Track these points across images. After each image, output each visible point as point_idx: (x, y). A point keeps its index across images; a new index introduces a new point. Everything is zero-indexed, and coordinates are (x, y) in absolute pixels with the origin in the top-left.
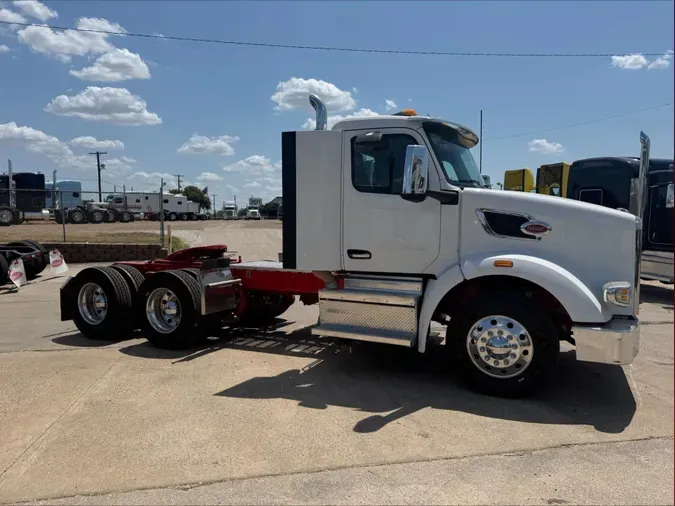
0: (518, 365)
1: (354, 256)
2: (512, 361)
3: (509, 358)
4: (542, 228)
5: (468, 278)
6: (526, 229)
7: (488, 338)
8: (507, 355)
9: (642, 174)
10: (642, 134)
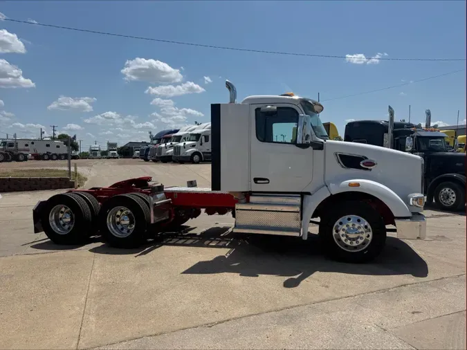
0: (364, 244)
1: (258, 182)
2: (361, 241)
3: (359, 240)
4: (372, 164)
5: (333, 194)
6: (363, 164)
7: (346, 228)
8: (358, 238)
9: (390, 130)
10: (390, 107)
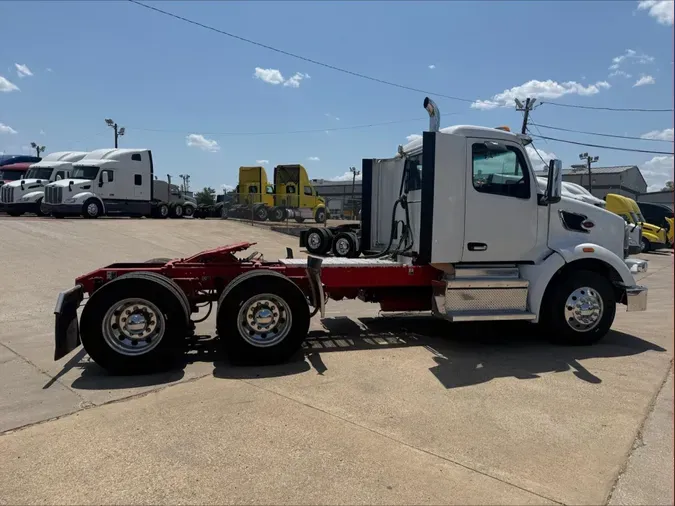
0: (596, 320)
3: (593, 317)
6: (584, 225)
7: (580, 304)
8: (591, 315)
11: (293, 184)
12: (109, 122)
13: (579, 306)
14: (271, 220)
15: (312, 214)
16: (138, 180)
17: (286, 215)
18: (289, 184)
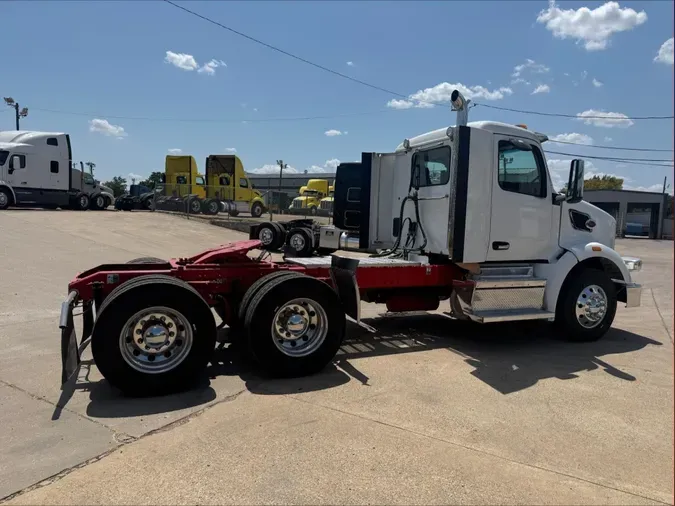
1: (498, 247)
5: (580, 260)
6: (588, 224)
11: (227, 175)
12: (9, 101)
13: (589, 304)
14: (205, 213)
15: (248, 207)
16: (54, 167)
17: (220, 208)
18: (222, 175)
